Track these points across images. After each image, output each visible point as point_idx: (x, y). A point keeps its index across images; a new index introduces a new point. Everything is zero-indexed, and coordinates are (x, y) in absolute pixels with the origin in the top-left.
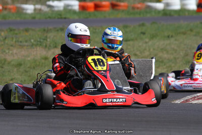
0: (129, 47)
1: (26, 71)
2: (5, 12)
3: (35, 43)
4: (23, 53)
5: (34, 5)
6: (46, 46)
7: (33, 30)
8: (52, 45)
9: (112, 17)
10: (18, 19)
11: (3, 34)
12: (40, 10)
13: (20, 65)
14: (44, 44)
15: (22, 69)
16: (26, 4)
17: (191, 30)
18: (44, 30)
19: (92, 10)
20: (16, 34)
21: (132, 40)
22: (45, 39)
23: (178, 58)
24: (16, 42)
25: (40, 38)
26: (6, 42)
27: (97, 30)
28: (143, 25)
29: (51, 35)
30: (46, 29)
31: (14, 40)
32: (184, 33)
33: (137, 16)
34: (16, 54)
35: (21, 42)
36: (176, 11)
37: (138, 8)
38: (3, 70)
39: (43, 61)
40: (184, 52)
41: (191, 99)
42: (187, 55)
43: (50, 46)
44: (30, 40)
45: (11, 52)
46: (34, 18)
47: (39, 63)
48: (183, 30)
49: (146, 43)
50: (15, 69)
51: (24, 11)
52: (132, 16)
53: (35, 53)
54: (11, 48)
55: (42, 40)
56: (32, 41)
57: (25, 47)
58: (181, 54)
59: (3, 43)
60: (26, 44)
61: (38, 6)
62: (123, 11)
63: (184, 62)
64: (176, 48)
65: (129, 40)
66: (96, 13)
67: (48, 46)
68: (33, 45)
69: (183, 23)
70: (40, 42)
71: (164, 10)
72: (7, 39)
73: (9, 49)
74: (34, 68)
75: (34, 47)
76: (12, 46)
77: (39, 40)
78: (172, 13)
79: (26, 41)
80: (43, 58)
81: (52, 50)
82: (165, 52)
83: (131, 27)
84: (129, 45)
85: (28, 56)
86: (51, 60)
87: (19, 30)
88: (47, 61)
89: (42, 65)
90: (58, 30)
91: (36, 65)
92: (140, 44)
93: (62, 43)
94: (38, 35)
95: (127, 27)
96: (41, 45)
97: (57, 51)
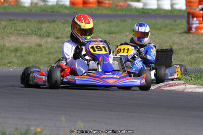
0: (112, 39)
1: (22, 56)
2: (6, 5)
3: (30, 32)
4: (20, 40)
6: (40, 35)
7: (29, 21)
8: (45, 34)
9: (97, 12)
10: (17, 11)
11: (3, 23)
12: (36, 3)
13: (16, 50)
14: (39, 34)
15: (18, 54)
17: (166, 27)
18: (39, 22)
19: (81, 6)
20: (15, 24)
21: (115, 33)
22: (40, 29)
24: (14, 30)
25: (35, 28)
26: (6, 30)
28: (125, 21)
29: (45, 26)
30: (41, 21)
31: (13, 29)
32: (160, 29)
33: (119, 13)
34: (14, 40)
35: (19, 31)
36: (152, 10)
37: (121, 6)
38: (3, 54)
39: (37, 48)
41: (164, 86)
43: (44, 35)
44: (27, 29)
45: (10, 39)
46: (31, 10)
48: (159, 26)
49: (126, 36)
50: (13, 54)
51: (23, 4)
52: (115, 13)
53: (30, 41)
54: (10, 35)
55: (37, 30)
56: (28, 30)
57: (22, 35)
59: (3, 31)
60: (23, 32)
61: (35, 1)
62: (108, 8)
65: (112, 34)
66: (85, 9)
67: (42, 35)
68: (28, 34)
69: (159, 21)
70: (36, 31)
71: (143, 9)
72: (6, 28)
73: (8, 36)
74: (29, 54)
75: (30, 35)
76: (11, 34)
77: (34, 29)
78: (150, 12)
79: (23, 31)
80: (37, 46)
81: (45, 39)
83: (114, 22)
84: (112, 37)
85: (24, 43)
86: (44, 47)
87: (17, 20)
88: (40, 48)
89: (36, 52)
90: (51, 22)
91: (31, 51)
92: (122, 37)
93: (54, 33)
94: (34, 26)
95: (110, 22)
96: (36, 34)
97: (49, 40)
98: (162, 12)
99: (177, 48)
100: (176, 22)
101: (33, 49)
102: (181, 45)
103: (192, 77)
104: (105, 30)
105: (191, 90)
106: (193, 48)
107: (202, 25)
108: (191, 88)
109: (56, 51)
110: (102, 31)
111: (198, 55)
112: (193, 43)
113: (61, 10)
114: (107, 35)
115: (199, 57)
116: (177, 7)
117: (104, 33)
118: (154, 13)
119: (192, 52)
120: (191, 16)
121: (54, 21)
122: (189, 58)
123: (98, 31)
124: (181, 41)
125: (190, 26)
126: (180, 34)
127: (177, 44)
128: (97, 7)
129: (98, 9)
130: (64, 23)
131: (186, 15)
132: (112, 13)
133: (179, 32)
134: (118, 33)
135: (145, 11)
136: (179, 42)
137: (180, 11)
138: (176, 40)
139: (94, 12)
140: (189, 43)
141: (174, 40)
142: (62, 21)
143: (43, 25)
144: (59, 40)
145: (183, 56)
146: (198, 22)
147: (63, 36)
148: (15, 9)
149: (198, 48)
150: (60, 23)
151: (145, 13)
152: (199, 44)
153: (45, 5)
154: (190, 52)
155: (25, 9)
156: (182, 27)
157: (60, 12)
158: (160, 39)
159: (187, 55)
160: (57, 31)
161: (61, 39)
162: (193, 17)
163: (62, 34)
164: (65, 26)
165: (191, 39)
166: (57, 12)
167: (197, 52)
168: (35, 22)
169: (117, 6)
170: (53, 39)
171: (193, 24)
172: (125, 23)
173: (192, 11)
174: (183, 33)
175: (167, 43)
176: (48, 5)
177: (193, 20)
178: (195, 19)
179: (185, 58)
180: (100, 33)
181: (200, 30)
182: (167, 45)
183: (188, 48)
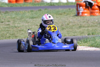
0: (34, 21)
17: (64, 13)
21: (35, 18)
27: (17, 13)
28: (40, 10)
32: (61, 14)
33: (37, 6)
37: (37, 2)
40: (61, 24)
42: (62, 25)
48: (60, 13)
52: (35, 6)
58: (60, 25)
62: (30, 3)
63: (61, 29)
64: (57, 22)
65: (34, 18)
69: (60, 10)
71: (50, 3)
78: (55, 4)
83: (34, 11)
84: (34, 20)
92: (39, 20)
95: (32, 11)
98: (62, 4)
99: (72, 25)
100: (70, 9)
102: (74, 23)
103: (81, 41)
104: (29, 16)
106: (81, 24)
107: (85, 11)
108: (82, 48)
109: (2, 30)
110: (28, 17)
112: (81, 21)
113: (3, 6)
114: (31, 19)
115: (85, 29)
117: (29, 18)
118: (57, 5)
119: (80, 27)
120: (78, 6)
122: (79, 30)
123: (26, 17)
124: (74, 21)
125: (79, 11)
126: (73, 16)
127: (71, 22)
128: (24, 3)
129: (25, 4)
130: (5, 13)
131: (76, 5)
132: (33, 6)
133: (72, 15)
134: (37, 18)
135: (52, 4)
136: (73, 21)
137: (72, 3)
138: (71, 20)
139: (22, 6)
140: (79, 22)
141: (69, 21)
142: (4, 12)
144: (3, 24)
145: (76, 29)
146: (83, 9)
147: (5, 21)
149: (84, 24)
150: (3, 13)
151: (52, 5)
152: (84, 22)
154: (79, 27)
156: (74, 12)
157: (3, 7)
158: (62, 20)
159: (78, 29)
160: (2, 18)
161: (4, 23)
163: (5, 20)
164: (6, 15)
165: (79, 19)
166: (1, 7)
167: (84, 27)
169: (35, 2)
171: (80, 11)
172: (41, 12)
173: (79, 3)
174: (75, 16)
175: (66, 22)
177: (80, 8)
178: (81, 7)
179: (77, 30)
180: (27, 18)
181: (84, 14)
182: (66, 23)
183: (78, 25)
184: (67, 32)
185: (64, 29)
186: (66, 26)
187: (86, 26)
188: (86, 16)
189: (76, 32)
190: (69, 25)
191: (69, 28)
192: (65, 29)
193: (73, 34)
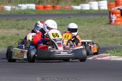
0: (63, 29)
1: (7, 42)
3: (11, 26)
4: (6, 31)
5: (11, 6)
8: (21, 27)
9: (53, 13)
10: (3, 13)
12: (15, 9)
13: (3, 38)
14: (17, 27)
15: (5, 40)
16: (6, 5)
17: (96, 21)
19: (43, 9)
20: (2, 21)
21: (64, 25)
22: (18, 24)
23: (89, 35)
24: (1, 26)
28: (70, 18)
30: (18, 19)
32: (92, 22)
33: (67, 13)
34: (2, 32)
35: (4, 26)
36: (87, 10)
37: (67, 8)
39: (17, 36)
40: (92, 32)
42: (93, 34)
46: (11, 13)
47: (15, 37)
48: (91, 20)
50: (1, 41)
51: (6, 9)
52: (64, 13)
53: (12, 32)
55: (15, 25)
56: (10, 25)
57: (7, 29)
58: (91, 33)
60: (7, 27)
61: (14, 7)
62: (59, 10)
63: (92, 37)
65: (63, 26)
66: (45, 11)
67: (19, 28)
69: (92, 17)
70: (15, 26)
71: (81, 10)
74: (12, 40)
75: (11, 28)
79: (7, 26)
81: (21, 31)
82: (82, 32)
83: (63, 18)
84: (63, 28)
85: (8, 33)
86: (21, 36)
87: (3, 19)
88: (18, 36)
89: (16, 38)
90: (24, 20)
91: (13, 38)
93: (26, 26)
94: (14, 23)
95: (61, 18)
96: (15, 27)
97: (24, 31)
98: (93, 11)
99: (104, 34)
100: (102, 17)
101: (14, 37)
102: (106, 32)
104: (58, 24)
105: (114, 59)
106: (114, 33)
107: (118, 19)
108: (114, 58)
111: (117, 37)
112: (113, 30)
113: (30, 12)
115: (117, 39)
116: (102, 8)
118: (88, 12)
119: (113, 36)
120: (111, 13)
121: (26, 19)
122: (111, 40)
126: (105, 24)
128: (53, 10)
130: (32, 20)
131: (108, 13)
132: (62, 13)
133: (104, 23)
135: (83, 11)
136: (105, 30)
137: (104, 10)
138: (103, 29)
139: (51, 13)
140: (111, 30)
141: (101, 29)
143: (20, 22)
145: (108, 38)
146: (116, 17)
148: (1, 13)
149: (117, 33)
150: (30, 20)
151: (82, 12)
152: (117, 30)
153: (20, 9)
154: (112, 36)
155: (8, 12)
156: (106, 20)
158: (93, 28)
160: (29, 25)
161: (31, 30)
162: (113, 14)
163: (31, 27)
164: (33, 22)
165: (112, 27)
166: (28, 14)
167: (116, 36)
168: (14, 20)
169: (65, 9)
170: (26, 30)
171: (112, 18)
174: (107, 24)
175: (97, 30)
176: (22, 9)
177: (113, 16)
178: (114, 15)
179: (109, 39)
181: (117, 22)
182: (98, 32)
183: (111, 33)
184: (99, 40)
185: (95, 37)
186: (97, 34)
187: (119, 35)
188: (119, 24)
189: (108, 42)
190: (100, 34)
191: (101, 37)
192: (97, 38)
193: (105, 43)
